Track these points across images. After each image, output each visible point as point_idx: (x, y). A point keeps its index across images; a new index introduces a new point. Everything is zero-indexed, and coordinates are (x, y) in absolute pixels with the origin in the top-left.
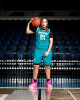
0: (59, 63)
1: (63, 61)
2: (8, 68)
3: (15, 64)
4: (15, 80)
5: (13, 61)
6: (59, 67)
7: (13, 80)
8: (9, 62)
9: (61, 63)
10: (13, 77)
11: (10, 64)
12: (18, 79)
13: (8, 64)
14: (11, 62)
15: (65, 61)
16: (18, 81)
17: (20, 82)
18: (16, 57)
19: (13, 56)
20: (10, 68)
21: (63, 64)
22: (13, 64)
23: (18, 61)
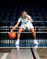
0: (40, 28)
2: (3, 33)
3: (8, 29)
4: (9, 41)
5: (7, 27)
6: (40, 31)
7: (7, 41)
8: (4, 28)
10: (7, 39)
11: (5, 29)
12: (11, 41)
13: (3, 29)
14: (6, 28)
17: (12, 42)
18: (9, 24)
20: (5, 33)
21: (43, 29)
22: (7, 29)
23: (10, 27)
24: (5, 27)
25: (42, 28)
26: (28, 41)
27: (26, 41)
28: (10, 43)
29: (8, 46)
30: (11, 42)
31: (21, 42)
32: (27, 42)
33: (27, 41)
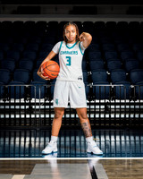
0: (115, 104)
1: (123, 101)
2: (13, 116)
3: (27, 107)
5: (22, 101)
6: (115, 113)
8: (15, 104)
10: (23, 134)
11: (18, 107)
13: (12, 107)
14: (20, 104)
15: (128, 101)
16: (33, 143)
18: (28, 94)
19: (23, 91)
20: (18, 116)
21: (123, 107)
22: (23, 107)
23: (33, 101)
24: (17, 101)
25: (120, 104)
26: (80, 141)
27: (75, 141)
28: (30, 145)
29: (24, 153)
30: (35, 142)
31: (62, 143)
32: (78, 143)
33: (78, 139)
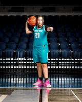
0: (61, 61)
1: (65, 59)
3: (15, 62)
5: (12, 59)
6: (61, 66)
7: (12, 79)
9: (64, 61)
10: (12, 76)
11: (9, 62)
12: (17, 79)
13: (7, 62)
15: (68, 59)
16: (17, 81)
18: (15, 56)
19: (12, 54)
20: (9, 67)
22: (12, 62)
23: (18, 59)
